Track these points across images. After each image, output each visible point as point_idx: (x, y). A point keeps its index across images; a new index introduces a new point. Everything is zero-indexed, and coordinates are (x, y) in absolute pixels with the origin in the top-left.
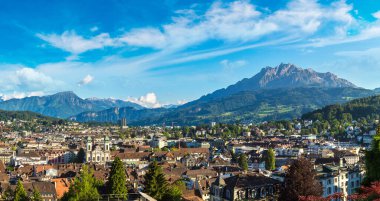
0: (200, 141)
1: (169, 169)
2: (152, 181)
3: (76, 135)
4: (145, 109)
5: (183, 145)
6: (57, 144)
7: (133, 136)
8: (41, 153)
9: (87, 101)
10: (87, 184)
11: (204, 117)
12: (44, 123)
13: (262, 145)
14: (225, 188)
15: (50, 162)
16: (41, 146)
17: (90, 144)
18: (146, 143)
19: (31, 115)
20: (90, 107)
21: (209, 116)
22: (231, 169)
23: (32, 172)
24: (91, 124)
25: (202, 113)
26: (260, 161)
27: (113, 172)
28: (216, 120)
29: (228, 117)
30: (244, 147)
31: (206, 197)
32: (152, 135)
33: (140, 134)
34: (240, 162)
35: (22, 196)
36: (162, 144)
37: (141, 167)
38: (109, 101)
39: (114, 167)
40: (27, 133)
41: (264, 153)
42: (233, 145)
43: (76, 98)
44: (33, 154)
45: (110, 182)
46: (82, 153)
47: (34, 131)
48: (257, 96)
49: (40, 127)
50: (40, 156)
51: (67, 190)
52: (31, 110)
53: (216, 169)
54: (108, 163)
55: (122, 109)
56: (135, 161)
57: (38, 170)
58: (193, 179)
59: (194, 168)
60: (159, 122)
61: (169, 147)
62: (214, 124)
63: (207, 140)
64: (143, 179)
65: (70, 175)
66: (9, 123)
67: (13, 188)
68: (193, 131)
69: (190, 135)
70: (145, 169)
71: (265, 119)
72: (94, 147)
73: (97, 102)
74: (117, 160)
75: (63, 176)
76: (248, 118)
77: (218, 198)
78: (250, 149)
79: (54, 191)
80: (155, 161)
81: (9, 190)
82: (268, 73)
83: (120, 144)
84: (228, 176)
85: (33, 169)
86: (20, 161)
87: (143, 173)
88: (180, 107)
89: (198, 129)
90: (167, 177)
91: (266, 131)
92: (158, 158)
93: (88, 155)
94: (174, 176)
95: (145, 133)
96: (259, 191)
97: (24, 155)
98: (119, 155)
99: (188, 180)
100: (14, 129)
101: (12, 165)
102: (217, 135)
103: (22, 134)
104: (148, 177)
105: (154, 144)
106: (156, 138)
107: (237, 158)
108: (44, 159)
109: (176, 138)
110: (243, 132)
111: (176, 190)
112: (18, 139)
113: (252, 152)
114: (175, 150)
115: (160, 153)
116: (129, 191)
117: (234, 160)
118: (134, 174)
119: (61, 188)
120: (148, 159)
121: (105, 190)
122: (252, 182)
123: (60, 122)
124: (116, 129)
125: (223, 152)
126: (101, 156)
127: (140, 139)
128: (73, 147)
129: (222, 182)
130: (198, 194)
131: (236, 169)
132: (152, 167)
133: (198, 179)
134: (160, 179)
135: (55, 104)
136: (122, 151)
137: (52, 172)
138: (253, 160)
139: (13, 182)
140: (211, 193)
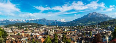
0: (74, 29)
1: (67, 36)
2: (64, 38)
3: (46, 28)
4: (62, 23)
5: (71, 30)
6: (42, 30)
7: (59, 28)
8: (38, 32)
9: (49, 21)
10: (49, 39)
11: (75, 24)
12: (39, 26)
13: (89, 30)
14: (80, 40)
15: (40, 34)
16: (38, 31)
17: (49, 30)
18: (62, 30)
19: (36, 24)
20: (49, 22)
21: (77, 24)
22: (82, 36)
23: (36, 37)
24: (50, 26)
25: (75, 23)
26: (88, 34)
27: (55, 37)
28: (78, 25)
29: (81, 24)
30: (84, 31)
31: (76, 42)
32: (63, 28)
33: (61, 28)
34: (84, 34)
35: (34, 42)
36: (66, 30)
37: (61, 35)
38: (53, 21)
39: (55, 35)
40: (35, 28)
41: (89, 32)
42: (82, 31)
43: (46, 20)
44: (36, 33)
45: (54, 39)
46: (47, 32)
47: (36, 27)
48: (88, 19)
49: (38, 26)
50: (38, 33)
51: (44, 41)
52: (36, 23)
53: (78, 36)
54: (53, 35)
55: (56, 23)
56: (60, 34)
57: (37, 36)
58: (73, 38)
59: (73, 36)
60: (65, 25)
61: (67, 31)
62: (78, 26)
63: (76, 29)
64: (61, 38)
65: (45, 37)
66: (31, 26)
67: (32, 40)
68: (73, 27)
69: (72, 28)
70: (62, 36)
71: (89, 24)
72: (50, 31)
73: (51, 21)
74: (55, 34)
75: (43, 38)
76: (86, 24)
77: (79, 42)
78: (86, 31)
79: (41, 41)
80: (64, 34)
81: (31, 41)
82: (90, 14)
83: (56, 30)
84: (81, 37)
85: (36, 36)
86: (33, 34)
87: (62, 37)
88: (70, 22)
89: (74, 27)
90: (67, 38)
91: (90, 27)
92: (65, 34)
93: (49, 33)
94: (68, 37)
95: (62, 28)
96: (88, 41)
97: (34, 33)
98: (56, 33)
99: (72, 38)
100: (32, 27)
101: (31, 35)
102: (78, 28)
103: (34, 28)
104: (63, 38)
105: (64, 30)
106: (64, 29)
107: (83, 33)
108: (39, 34)
109: (69, 29)
110: (84, 28)
111: (69, 41)
112: (33, 29)
113: (87, 32)
114: (69, 32)
115: (65, 32)
116: (58, 41)
117: (82, 34)
118: (59, 37)
119: (43, 40)
120: (62, 34)
121: (53, 41)
122: (86, 39)
123: (42, 25)
124: (55, 27)
125: (80, 32)
126: (52, 33)
127: (61, 29)
128: (45, 31)
129: (80, 39)
130: (74, 41)
131: (83, 36)
132: (63, 35)
133: (74, 38)
134: (65, 38)
135: (41, 21)
136: (57, 32)
137: (41, 37)
138: (87, 34)
139: (32, 39)
140: (77, 41)
